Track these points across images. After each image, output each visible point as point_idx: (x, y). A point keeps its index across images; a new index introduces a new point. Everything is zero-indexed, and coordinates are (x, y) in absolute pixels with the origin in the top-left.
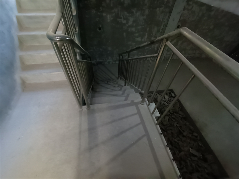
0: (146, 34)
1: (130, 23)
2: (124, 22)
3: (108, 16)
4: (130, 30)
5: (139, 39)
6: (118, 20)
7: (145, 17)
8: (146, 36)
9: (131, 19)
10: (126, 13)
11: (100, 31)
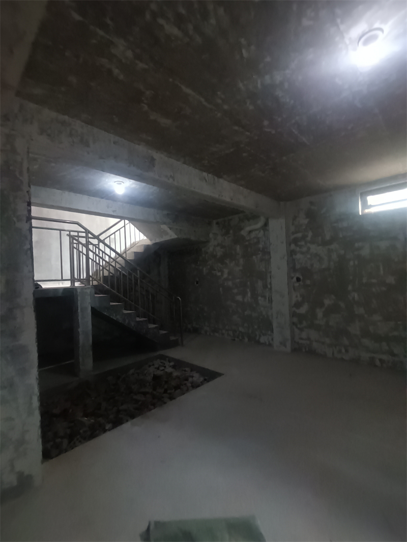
0: (248, 290)
1: (225, 276)
2: (219, 274)
3: (204, 269)
4: (226, 284)
5: (239, 298)
6: (214, 272)
7: (241, 268)
8: (249, 294)
9: (226, 271)
10: (219, 264)
11: (197, 285)
